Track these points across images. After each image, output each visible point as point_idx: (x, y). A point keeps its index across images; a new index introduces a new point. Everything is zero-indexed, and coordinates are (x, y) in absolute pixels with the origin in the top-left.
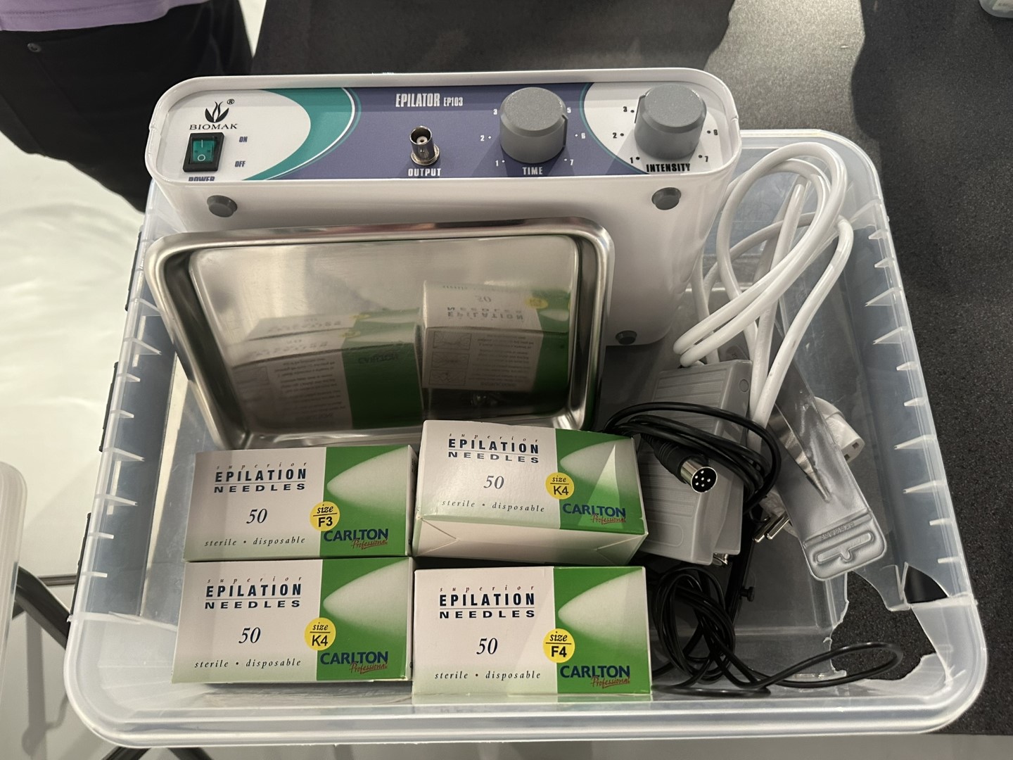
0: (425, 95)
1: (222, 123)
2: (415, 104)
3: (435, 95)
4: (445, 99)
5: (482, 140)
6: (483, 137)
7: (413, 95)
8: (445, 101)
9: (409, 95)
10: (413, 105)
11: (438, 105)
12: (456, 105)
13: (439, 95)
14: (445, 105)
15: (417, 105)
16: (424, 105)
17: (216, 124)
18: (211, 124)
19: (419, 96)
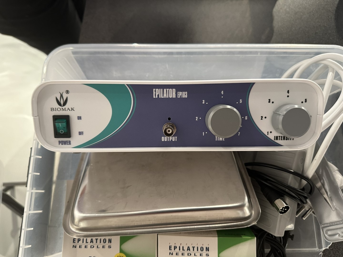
0: (168, 90)
1: (66, 107)
2: (163, 96)
3: (173, 89)
4: (178, 92)
5: (196, 120)
6: (197, 118)
7: (162, 90)
8: (178, 94)
9: (160, 89)
10: (162, 97)
11: (175, 97)
12: (184, 97)
13: (175, 90)
14: (178, 97)
15: (164, 97)
16: (168, 97)
17: (64, 107)
18: (61, 107)
19: (165, 90)
